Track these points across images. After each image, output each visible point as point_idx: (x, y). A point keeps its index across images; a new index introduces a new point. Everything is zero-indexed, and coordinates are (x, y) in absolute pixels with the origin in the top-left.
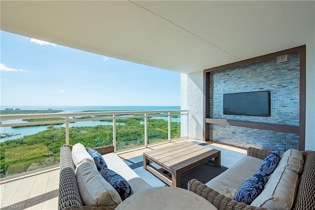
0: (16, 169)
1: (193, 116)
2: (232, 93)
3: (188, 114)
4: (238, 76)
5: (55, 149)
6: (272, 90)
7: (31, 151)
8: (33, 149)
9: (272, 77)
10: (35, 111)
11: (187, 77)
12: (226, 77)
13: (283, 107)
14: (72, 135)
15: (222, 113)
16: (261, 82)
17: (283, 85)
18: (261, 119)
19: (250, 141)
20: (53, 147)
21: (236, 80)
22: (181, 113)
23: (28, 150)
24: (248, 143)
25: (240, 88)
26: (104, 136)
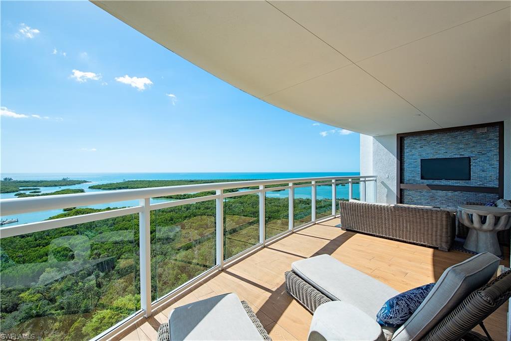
0: (17, 278)
1: (383, 183)
2: (430, 158)
3: (376, 180)
4: (437, 142)
5: (81, 245)
6: (472, 157)
7: (41, 248)
8: (44, 246)
9: (472, 145)
10: (38, 181)
11: (373, 140)
12: (424, 142)
13: (483, 171)
14: (108, 221)
15: (418, 178)
16: (461, 148)
17: (483, 152)
18: (461, 183)
19: (450, 204)
20: (79, 241)
21: (435, 146)
22: (361, 179)
23: (35, 247)
24: (448, 206)
25: (439, 154)
26: (162, 222)
